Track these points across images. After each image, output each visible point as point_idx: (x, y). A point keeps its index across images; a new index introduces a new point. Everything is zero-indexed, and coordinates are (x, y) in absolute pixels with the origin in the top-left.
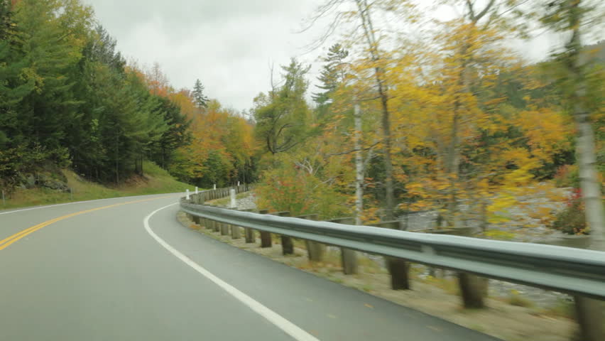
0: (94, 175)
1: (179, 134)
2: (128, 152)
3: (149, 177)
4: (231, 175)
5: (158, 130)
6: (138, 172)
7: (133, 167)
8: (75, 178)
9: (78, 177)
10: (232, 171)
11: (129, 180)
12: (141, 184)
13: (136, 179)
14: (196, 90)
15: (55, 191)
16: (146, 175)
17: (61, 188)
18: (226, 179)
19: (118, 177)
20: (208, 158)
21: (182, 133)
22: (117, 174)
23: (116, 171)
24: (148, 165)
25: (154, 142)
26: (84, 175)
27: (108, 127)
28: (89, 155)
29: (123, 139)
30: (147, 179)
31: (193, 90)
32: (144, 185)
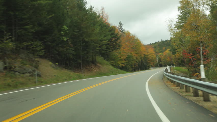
0: (66, 64)
1: (115, 44)
2: (87, 50)
3: (100, 65)
4: (135, 66)
5: (105, 38)
6: (94, 62)
7: (91, 59)
8: (51, 65)
9: (54, 65)
10: (135, 64)
11: (88, 67)
12: (96, 70)
13: (93, 67)
14: (119, 26)
15: (22, 75)
16: (98, 65)
17: (29, 73)
18: (132, 68)
19: (81, 66)
20: (127, 57)
21: (116, 43)
22: (81, 64)
23: (81, 62)
24: (99, 59)
25: (103, 45)
26: (57, 64)
27: (75, 33)
28: (61, 49)
29: (84, 41)
30: (99, 67)
31: (118, 26)
32: (98, 70)
